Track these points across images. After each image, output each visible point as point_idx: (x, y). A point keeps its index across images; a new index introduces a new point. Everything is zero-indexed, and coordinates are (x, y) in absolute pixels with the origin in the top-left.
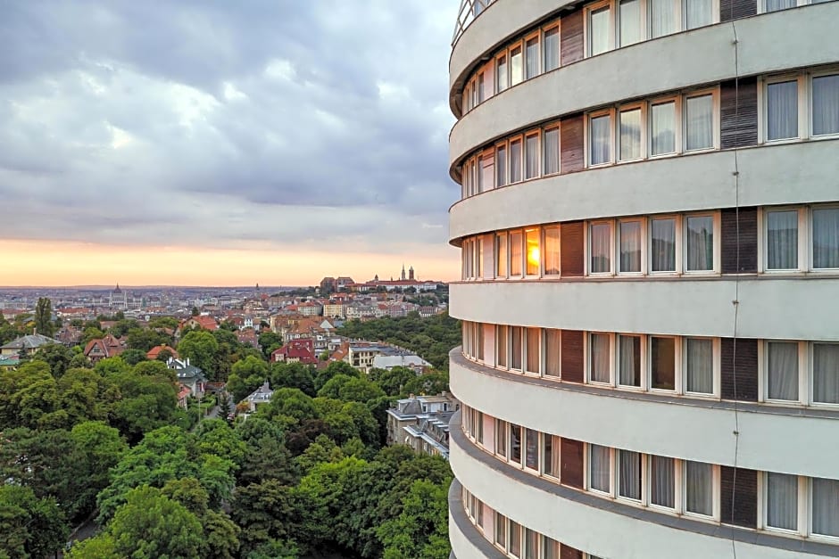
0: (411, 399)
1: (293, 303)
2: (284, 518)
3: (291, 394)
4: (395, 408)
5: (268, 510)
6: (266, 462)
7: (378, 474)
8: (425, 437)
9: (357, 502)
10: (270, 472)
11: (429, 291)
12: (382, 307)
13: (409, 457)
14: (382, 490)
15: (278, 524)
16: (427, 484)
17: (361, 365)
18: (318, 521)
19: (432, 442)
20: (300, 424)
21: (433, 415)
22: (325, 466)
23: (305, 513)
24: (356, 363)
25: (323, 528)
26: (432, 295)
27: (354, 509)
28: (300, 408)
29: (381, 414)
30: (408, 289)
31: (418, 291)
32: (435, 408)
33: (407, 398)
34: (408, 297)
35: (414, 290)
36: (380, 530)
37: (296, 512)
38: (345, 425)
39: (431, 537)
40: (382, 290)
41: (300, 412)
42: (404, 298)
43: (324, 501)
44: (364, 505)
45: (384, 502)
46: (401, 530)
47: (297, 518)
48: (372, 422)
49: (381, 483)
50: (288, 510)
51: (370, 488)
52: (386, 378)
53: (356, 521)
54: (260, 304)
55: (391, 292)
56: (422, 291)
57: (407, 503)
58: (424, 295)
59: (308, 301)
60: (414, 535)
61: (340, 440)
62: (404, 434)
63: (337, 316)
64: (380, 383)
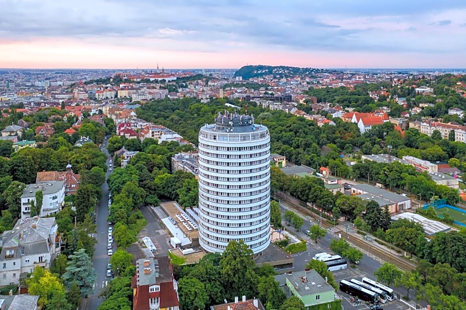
0: (179, 154)
1: (101, 89)
2: (152, 190)
3: (143, 154)
4: (174, 157)
5: (149, 188)
6: (146, 176)
7: (175, 178)
8: (185, 167)
9: (170, 185)
10: (147, 178)
11: (172, 81)
12: (150, 93)
13: (182, 173)
14: (177, 182)
15: (151, 191)
16: (189, 180)
17: (155, 136)
18: (160, 190)
19: (187, 168)
20: (147, 164)
21: (187, 160)
22: (159, 176)
23: (157, 188)
24: (153, 136)
25: (162, 192)
26: (174, 83)
27: (169, 187)
28: (146, 159)
29: (169, 159)
30: (162, 80)
31: (167, 81)
32: (187, 157)
33: (178, 154)
34: (162, 85)
35: (165, 81)
36: (178, 191)
37: (155, 188)
38: (160, 164)
39: (190, 192)
40: (148, 81)
41: (146, 160)
42: (160, 86)
43: (161, 185)
44: (172, 186)
45: (178, 184)
46: (183, 190)
47: (155, 190)
48: (167, 162)
49: (176, 180)
50: (153, 188)
51: (173, 181)
52: (168, 145)
53: (170, 190)
54: (82, 89)
55: (152, 82)
56: (169, 81)
57: (184, 184)
58: (170, 83)
59: (109, 88)
60: (186, 191)
61: (160, 168)
62: (178, 166)
63: (125, 97)
64: (166, 147)
